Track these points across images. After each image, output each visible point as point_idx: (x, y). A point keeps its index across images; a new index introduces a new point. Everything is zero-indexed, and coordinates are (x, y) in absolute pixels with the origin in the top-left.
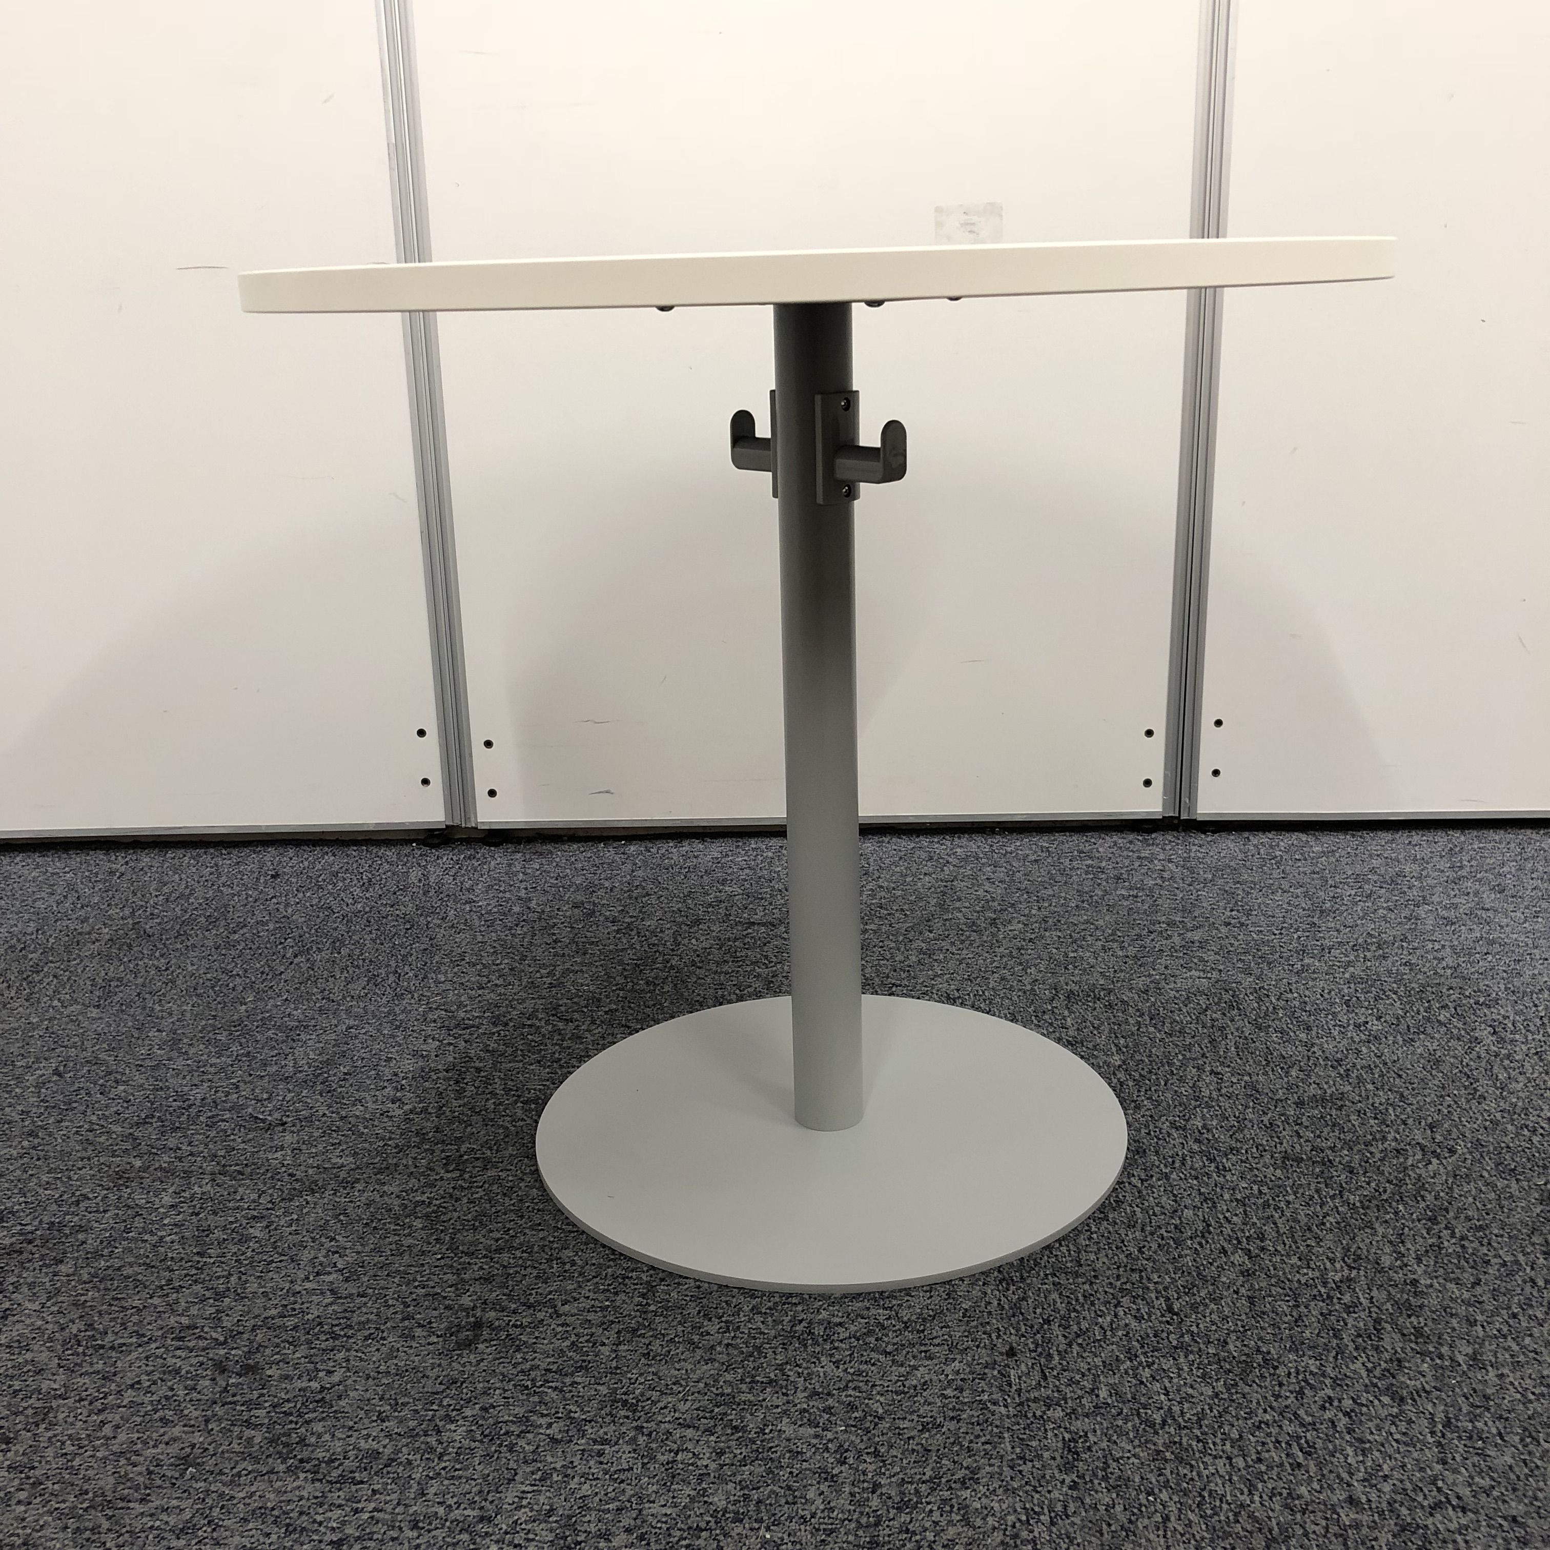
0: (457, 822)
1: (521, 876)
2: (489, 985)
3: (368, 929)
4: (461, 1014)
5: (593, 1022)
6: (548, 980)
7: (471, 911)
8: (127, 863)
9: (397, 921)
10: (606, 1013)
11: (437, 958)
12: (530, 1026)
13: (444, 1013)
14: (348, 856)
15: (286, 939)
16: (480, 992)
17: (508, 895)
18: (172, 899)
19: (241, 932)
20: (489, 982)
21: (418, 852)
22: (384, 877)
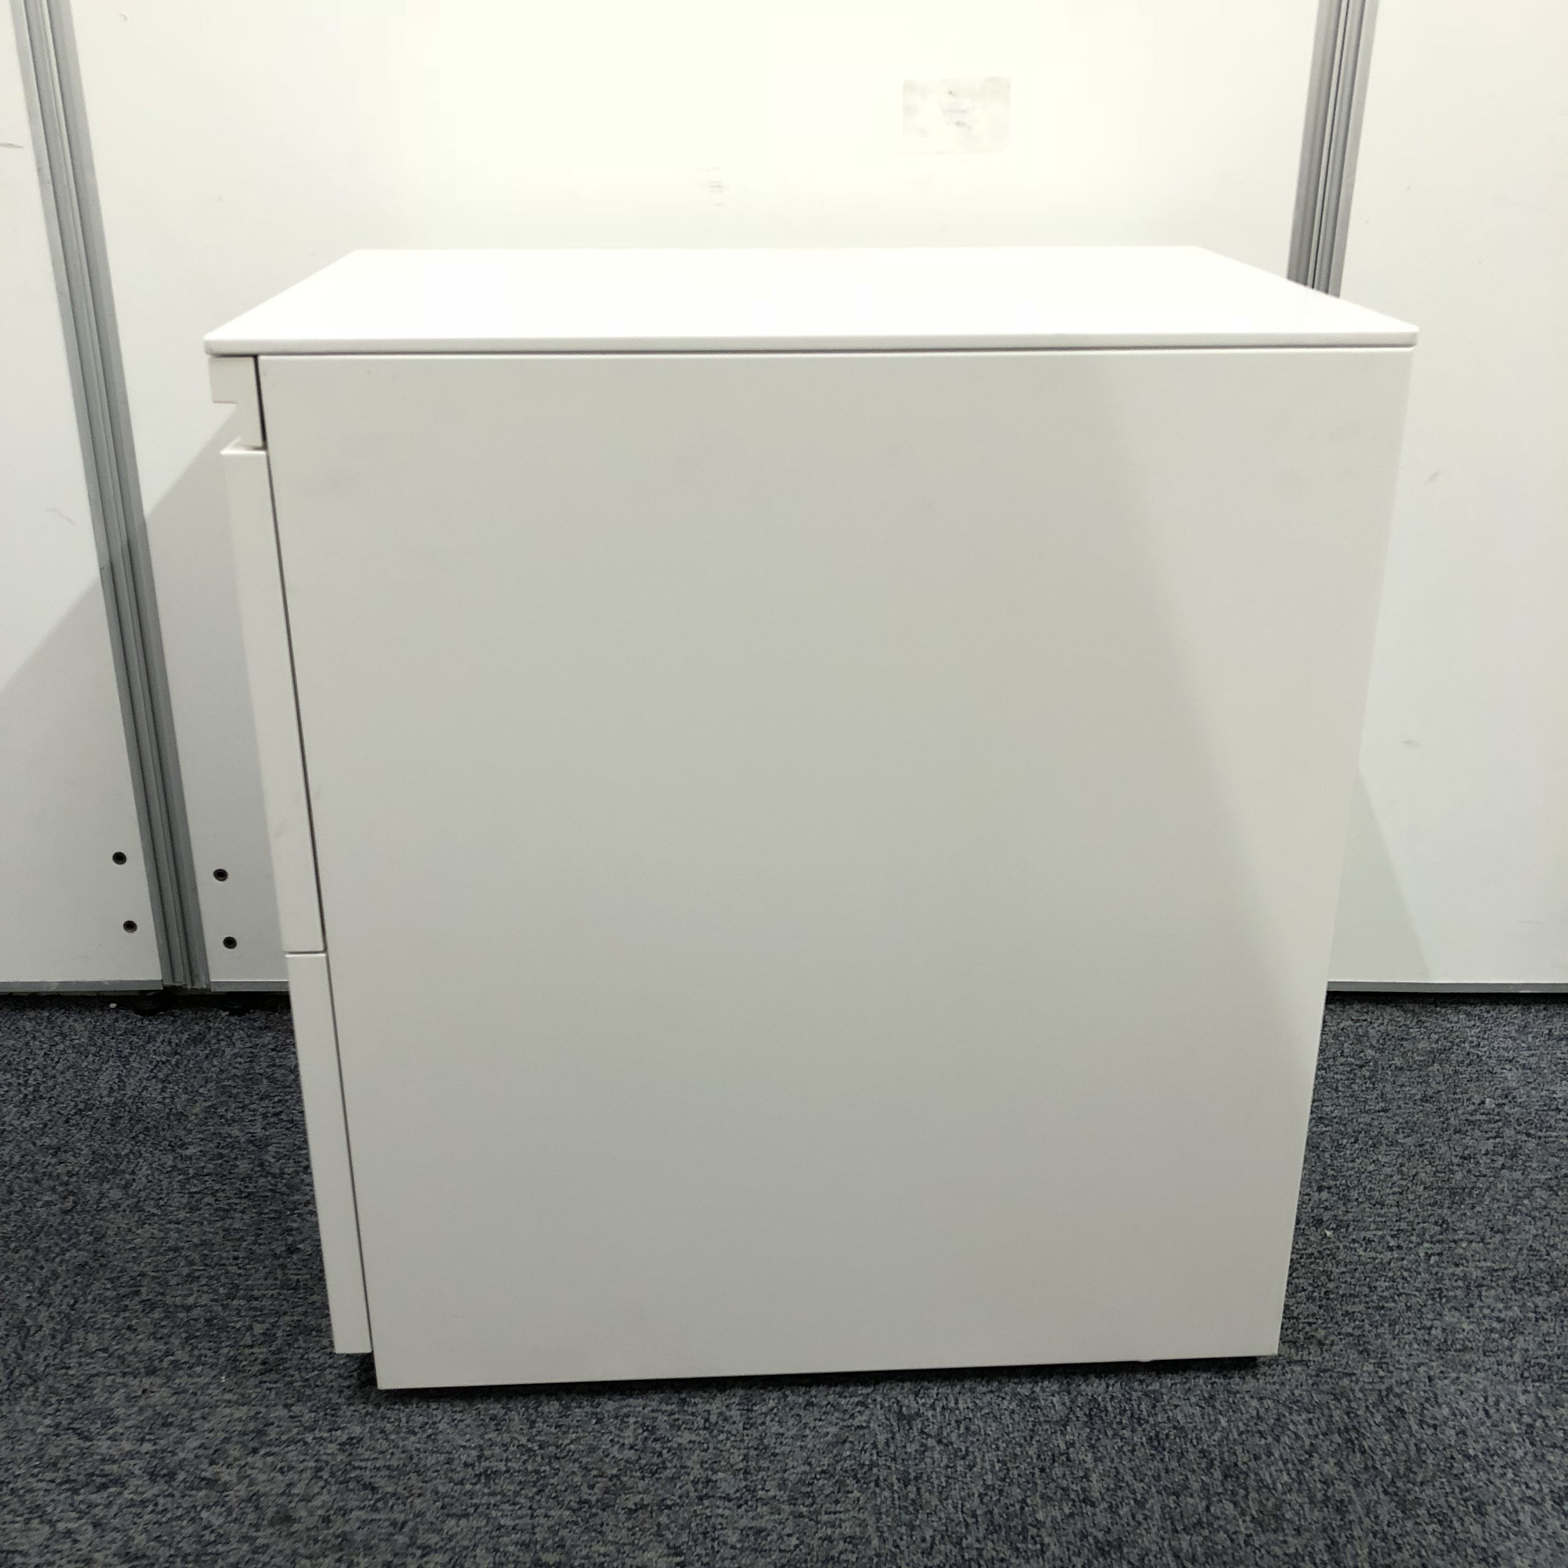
0: (181, 980)
2: (167, 1361)
11: (96, 1290)
13: (74, 1440)
20: (168, 1353)
21: (122, 1025)
22: (60, 1080)
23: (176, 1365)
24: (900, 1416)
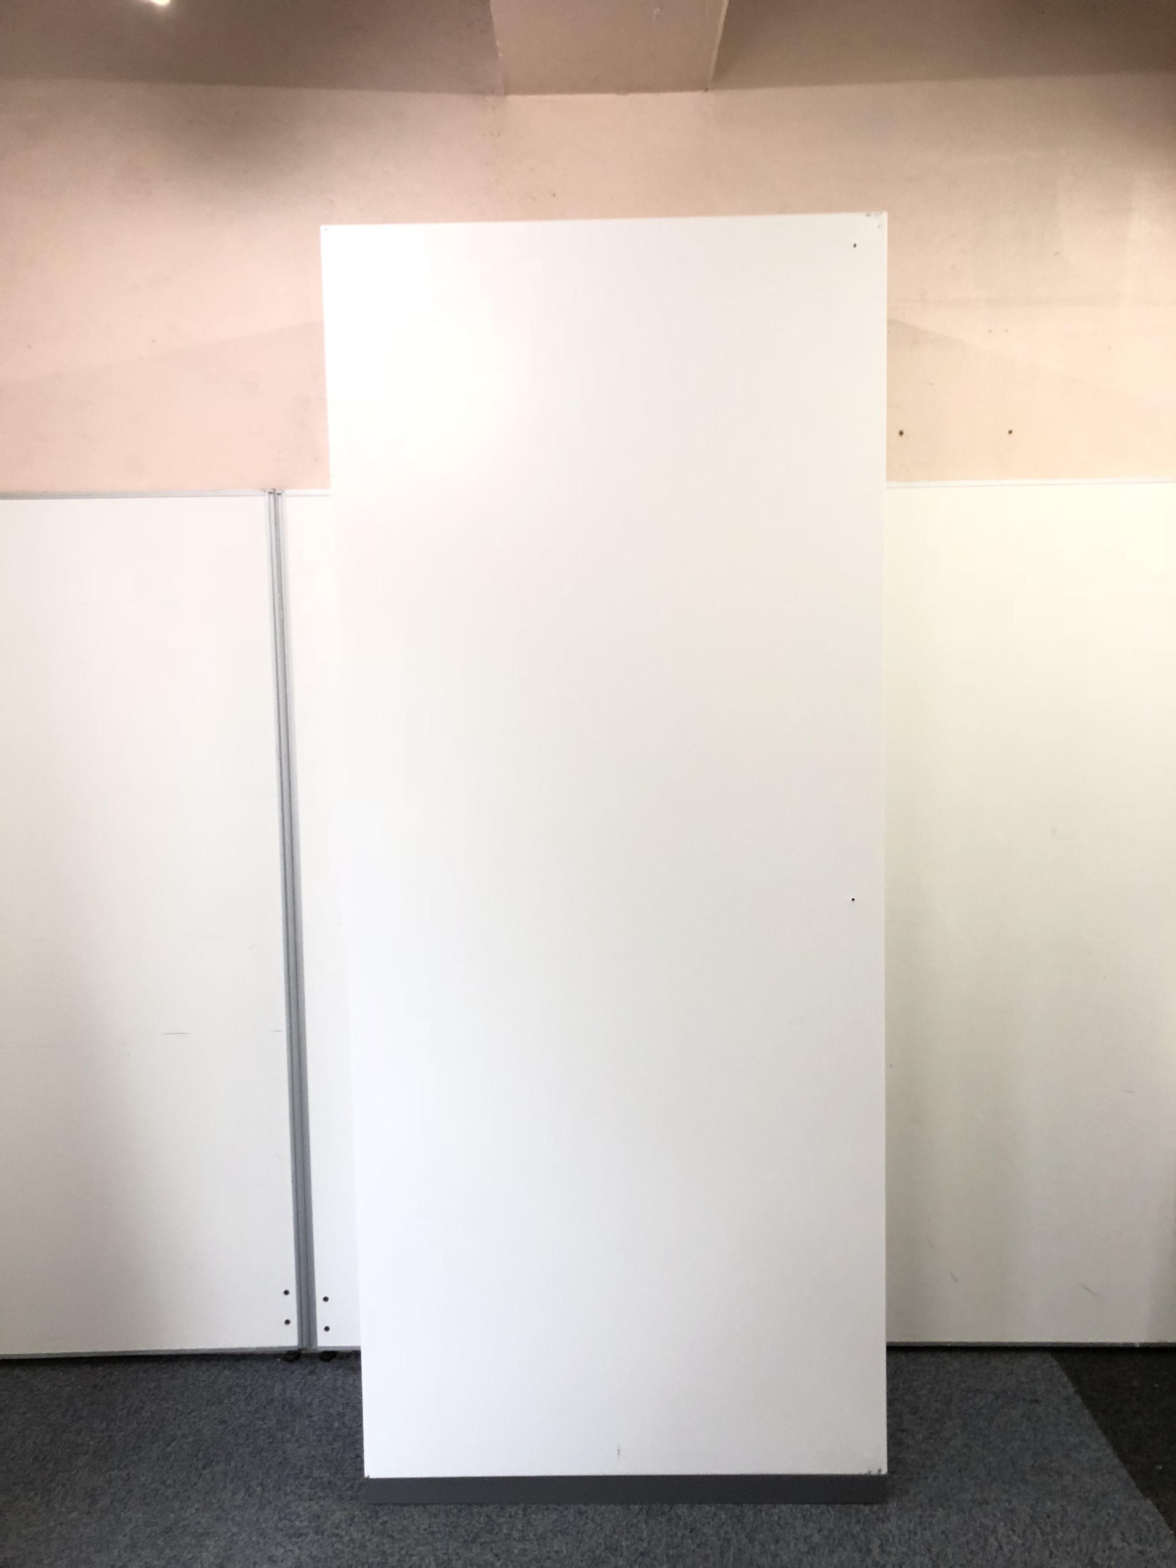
0: (305, 1345)
1: (341, 1392)
2: (316, 1496)
3: (248, 1443)
4: (298, 1523)
5: (373, 1533)
6: (349, 1493)
7: (309, 1426)
8: (104, 1377)
9: (264, 1435)
10: (381, 1524)
11: (287, 1471)
12: (337, 1535)
14: (238, 1369)
15: (199, 1451)
16: (310, 1503)
17: (331, 1410)
18: (132, 1412)
19: (173, 1444)
21: (281, 1366)
22: (259, 1391)
23: (319, 1498)
24: (579, 1512)
